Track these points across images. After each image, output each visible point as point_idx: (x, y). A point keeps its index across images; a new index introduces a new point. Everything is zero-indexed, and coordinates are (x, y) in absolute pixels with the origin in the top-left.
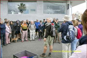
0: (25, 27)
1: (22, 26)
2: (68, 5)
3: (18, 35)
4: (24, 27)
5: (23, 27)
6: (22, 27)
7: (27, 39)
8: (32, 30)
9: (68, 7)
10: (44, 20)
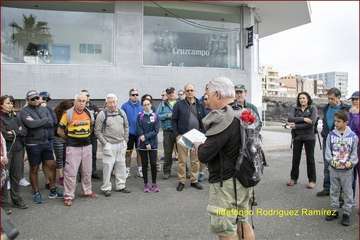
0: (83, 130)
1: (63, 121)
2: (251, 29)
3: (41, 166)
4: (79, 128)
5: (70, 129)
6: (64, 127)
7: (88, 190)
8: (115, 141)
9: (250, 40)
10: (170, 91)
